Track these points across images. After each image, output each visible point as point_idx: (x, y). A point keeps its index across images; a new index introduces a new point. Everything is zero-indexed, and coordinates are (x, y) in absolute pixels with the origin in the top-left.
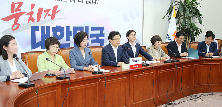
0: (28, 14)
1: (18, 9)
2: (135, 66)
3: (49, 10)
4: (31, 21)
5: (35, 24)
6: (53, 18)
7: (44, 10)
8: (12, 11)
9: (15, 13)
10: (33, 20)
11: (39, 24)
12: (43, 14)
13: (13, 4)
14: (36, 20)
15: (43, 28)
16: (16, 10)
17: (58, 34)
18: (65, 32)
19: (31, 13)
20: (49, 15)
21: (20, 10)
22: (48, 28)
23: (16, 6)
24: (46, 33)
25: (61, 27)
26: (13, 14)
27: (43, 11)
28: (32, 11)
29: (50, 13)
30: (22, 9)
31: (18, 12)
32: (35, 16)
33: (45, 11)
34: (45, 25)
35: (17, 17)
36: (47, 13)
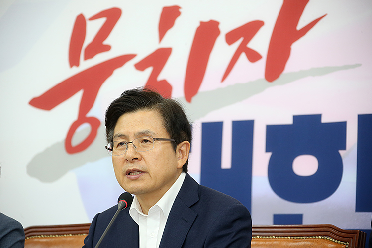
0: (141, 66)
1: (99, 45)
3: (253, 28)
6: (274, 70)
7: (225, 28)
8: (74, 60)
10: (164, 92)
11: (195, 114)
12: (221, 52)
14: (178, 92)
15: (212, 131)
16: (89, 54)
18: (349, 155)
19: (159, 58)
20: (254, 56)
21: (108, 48)
22: (244, 130)
23: (92, 29)
24: (226, 163)
27: (221, 41)
29: (261, 42)
30: (118, 42)
31: (100, 58)
32: (174, 71)
33: (231, 38)
36: (243, 48)
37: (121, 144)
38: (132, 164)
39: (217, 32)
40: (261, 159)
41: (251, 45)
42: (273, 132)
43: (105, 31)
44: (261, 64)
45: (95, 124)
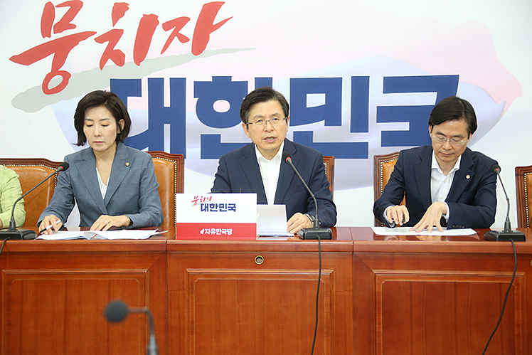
0: (100, 40)
1: (66, 23)
2: (208, 231)
3: (181, 22)
4: (110, 62)
5: (128, 71)
7: (162, 20)
8: (45, 32)
9: (54, 36)
10: (119, 59)
11: (143, 73)
12: (160, 36)
13: (49, 9)
14: (129, 58)
15: (156, 85)
16: (59, 28)
19: (114, 36)
20: (184, 39)
21: (74, 27)
22: (178, 84)
23: (60, 13)
24: (167, 103)
25: (232, 80)
26: (47, 40)
27: (159, 28)
28: (118, 26)
29: (188, 30)
30: (81, 23)
31: (67, 33)
32: (126, 45)
33: (167, 26)
34: (167, 74)
35: (60, 50)
36: (175, 34)
37: (259, 121)
38: (269, 134)
39: (158, 23)
40: (191, 102)
41: (181, 32)
42: (199, 86)
44: (189, 44)
45: (66, 76)
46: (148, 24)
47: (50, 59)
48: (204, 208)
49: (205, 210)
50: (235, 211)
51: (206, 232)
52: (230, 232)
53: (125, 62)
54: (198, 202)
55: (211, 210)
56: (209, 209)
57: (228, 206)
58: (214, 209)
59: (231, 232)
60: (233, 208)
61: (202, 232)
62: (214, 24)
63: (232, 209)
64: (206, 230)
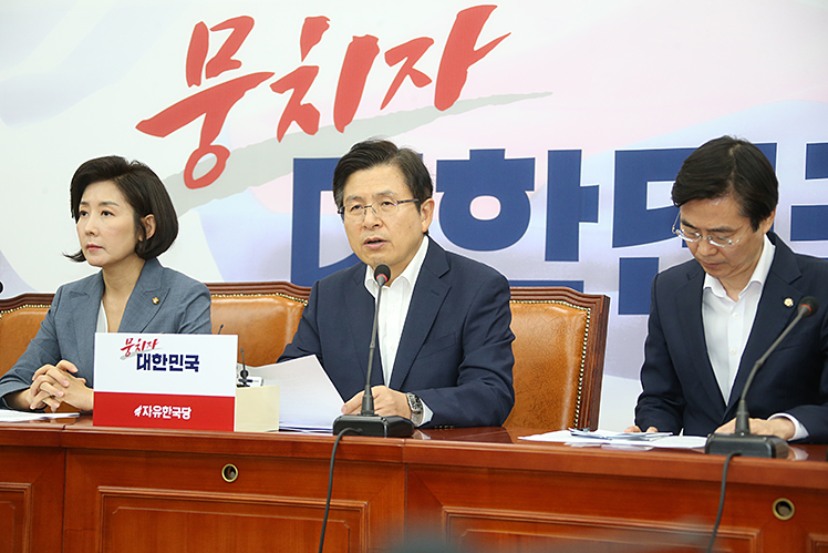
0: (279, 87)
1: (225, 60)
3: (419, 46)
4: (294, 127)
6: (448, 93)
8: (193, 78)
9: (207, 83)
10: (309, 120)
12: (380, 75)
13: (200, 35)
14: (327, 119)
16: (216, 68)
17: (485, 208)
18: (538, 198)
19: (301, 79)
20: (421, 80)
21: (237, 64)
23: (216, 42)
25: (506, 157)
26: (195, 90)
27: (379, 61)
28: (309, 61)
29: (429, 64)
30: (250, 58)
31: (227, 76)
32: (322, 94)
33: (392, 57)
35: (213, 107)
36: (408, 70)
37: (357, 207)
38: (372, 233)
39: (377, 51)
41: (417, 67)
43: (233, 45)
44: (431, 89)
45: (223, 154)
46: (361, 53)
47: (198, 124)
48: (142, 363)
49: (144, 366)
50: (197, 371)
51: (145, 413)
52: (186, 413)
53: (320, 126)
54: (133, 349)
55: (155, 368)
56: (152, 364)
57: (185, 359)
58: (160, 365)
59: (188, 414)
60: (193, 363)
61: (137, 412)
62: (476, 49)
63: (192, 367)
64: (145, 407)
